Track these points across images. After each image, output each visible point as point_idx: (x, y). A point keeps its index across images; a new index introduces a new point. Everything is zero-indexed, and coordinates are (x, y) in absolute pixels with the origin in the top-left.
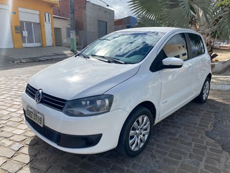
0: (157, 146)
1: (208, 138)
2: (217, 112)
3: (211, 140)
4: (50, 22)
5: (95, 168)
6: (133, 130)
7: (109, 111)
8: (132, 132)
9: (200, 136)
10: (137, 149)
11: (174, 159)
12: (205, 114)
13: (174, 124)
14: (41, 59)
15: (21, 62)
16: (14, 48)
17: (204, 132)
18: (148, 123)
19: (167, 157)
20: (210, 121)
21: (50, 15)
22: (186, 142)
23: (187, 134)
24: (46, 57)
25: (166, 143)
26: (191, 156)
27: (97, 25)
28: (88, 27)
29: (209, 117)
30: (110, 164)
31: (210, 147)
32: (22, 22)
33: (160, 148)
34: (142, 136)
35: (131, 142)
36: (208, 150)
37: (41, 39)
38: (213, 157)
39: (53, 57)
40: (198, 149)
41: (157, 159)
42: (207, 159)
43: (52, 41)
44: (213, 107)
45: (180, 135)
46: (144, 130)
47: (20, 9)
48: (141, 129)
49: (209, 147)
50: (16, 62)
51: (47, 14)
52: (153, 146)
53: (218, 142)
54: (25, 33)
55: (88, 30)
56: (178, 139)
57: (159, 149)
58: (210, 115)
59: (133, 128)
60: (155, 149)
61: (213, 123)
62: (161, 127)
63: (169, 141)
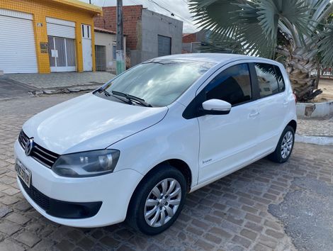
0: (192, 223)
1: (270, 215)
2: (298, 178)
3: (274, 218)
4: (90, 37)
5: (97, 246)
6: (151, 198)
7: (112, 172)
8: (149, 201)
9: (259, 211)
10: (159, 225)
11: (209, 242)
12: (278, 179)
13: (228, 193)
14: (73, 89)
15: (44, 93)
16: (38, 73)
17: (267, 206)
18: (178, 189)
19: (202, 238)
20: (282, 190)
21: (90, 27)
22: (236, 218)
23: (241, 207)
24: (79, 88)
25: (207, 218)
26: (234, 240)
27: (157, 42)
28: (144, 45)
29: (283, 185)
30: (119, 242)
31: (268, 228)
32: (50, 38)
33: (196, 225)
34: (167, 207)
35: (148, 214)
36: (263, 233)
37: (76, 61)
38: (267, 243)
39: (89, 87)
40: (249, 229)
41: (187, 240)
42: (257, 245)
43: (91, 64)
44: (294, 169)
45: (231, 209)
46: (172, 199)
47: (48, 20)
48: (166, 197)
49: (266, 228)
50: (37, 93)
51: (85, 27)
52: (186, 221)
53: (283, 221)
54: (55, 53)
55: (143, 49)
56: (225, 214)
57: (194, 226)
58: (286, 181)
59: (152, 195)
60: (188, 226)
61: (286, 193)
62: (208, 195)
63: (212, 215)
